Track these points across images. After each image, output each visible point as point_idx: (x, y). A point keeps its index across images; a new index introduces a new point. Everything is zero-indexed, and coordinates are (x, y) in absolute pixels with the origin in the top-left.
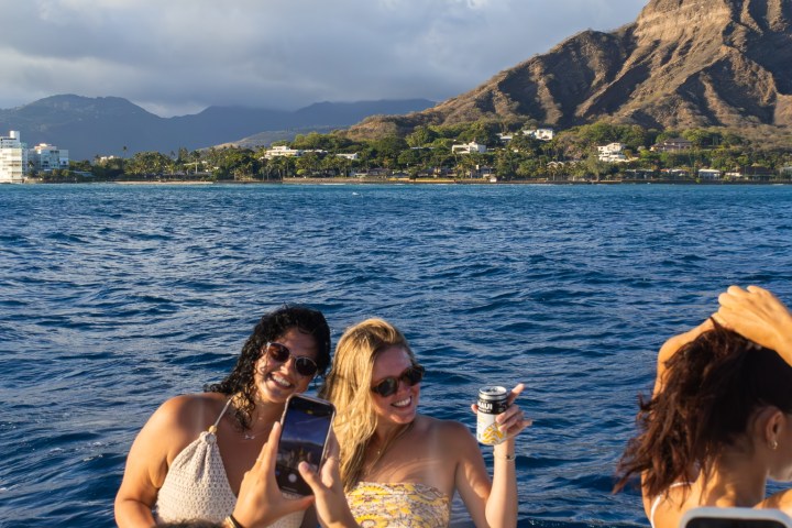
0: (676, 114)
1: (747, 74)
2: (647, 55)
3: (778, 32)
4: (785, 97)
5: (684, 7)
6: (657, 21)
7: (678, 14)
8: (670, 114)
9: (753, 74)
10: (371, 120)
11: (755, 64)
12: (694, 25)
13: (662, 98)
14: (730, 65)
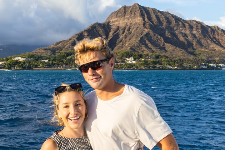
0: (141, 49)
1: (155, 37)
2: (117, 31)
3: (157, 25)
4: (167, 44)
5: (126, 17)
6: (117, 21)
7: (124, 19)
8: (140, 49)
9: (157, 37)
10: (40, 49)
11: (157, 34)
12: (130, 22)
13: (136, 44)
14: (150, 34)
